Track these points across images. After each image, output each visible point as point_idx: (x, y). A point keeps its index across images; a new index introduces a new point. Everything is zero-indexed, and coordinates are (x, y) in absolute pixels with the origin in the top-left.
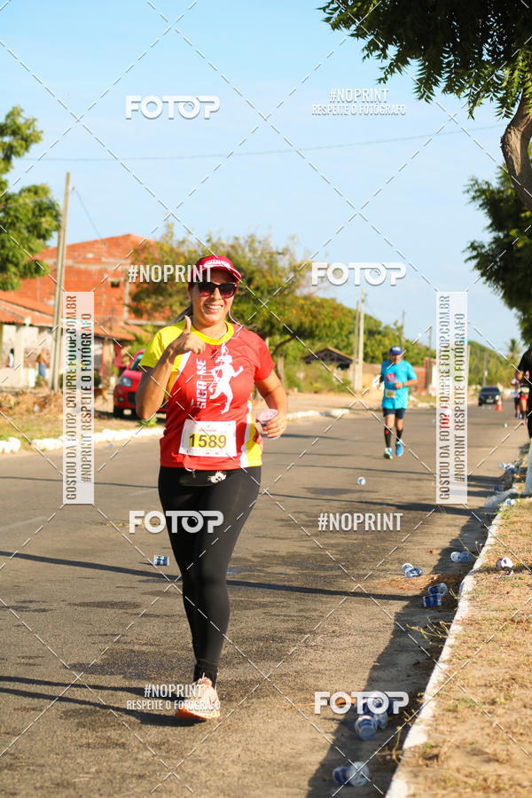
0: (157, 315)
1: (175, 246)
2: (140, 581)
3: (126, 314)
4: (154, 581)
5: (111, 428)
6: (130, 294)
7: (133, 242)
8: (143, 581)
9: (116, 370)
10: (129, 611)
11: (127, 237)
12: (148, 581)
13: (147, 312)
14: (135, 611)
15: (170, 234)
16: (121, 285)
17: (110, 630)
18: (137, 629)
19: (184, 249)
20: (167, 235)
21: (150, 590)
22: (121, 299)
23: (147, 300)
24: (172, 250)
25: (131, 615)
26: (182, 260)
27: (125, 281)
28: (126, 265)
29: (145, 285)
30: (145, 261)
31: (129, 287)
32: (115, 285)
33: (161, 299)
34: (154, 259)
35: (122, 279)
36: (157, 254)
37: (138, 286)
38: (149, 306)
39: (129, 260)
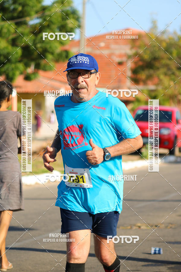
0: (149, 82)
2: (143, 266)
6: (131, 69)
13: (143, 80)
16: (124, 64)
19: (165, 36)
23: (142, 73)
24: (157, 38)
26: (164, 45)
27: (127, 61)
28: (127, 50)
29: (140, 63)
30: (139, 47)
31: (130, 65)
32: (120, 64)
33: (151, 71)
34: (145, 45)
35: (124, 59)
36: (147, 41)
37: (136, 63)
38: (144, 77)
39: (129, 46)
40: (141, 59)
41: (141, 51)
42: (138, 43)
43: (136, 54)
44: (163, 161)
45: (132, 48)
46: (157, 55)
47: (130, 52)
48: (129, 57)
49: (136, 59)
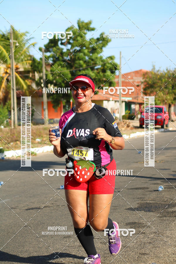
0: (152, 95)
1: (156, 72)
2: (149, 180)
3: (142, 95)
4: (153, 180)
5: (139, 131)
6: (143, 88)
7: (143, 72)
8: (150, 180)
9: (140, 113)
10: (146, 190)
11: (141, 70)
12: (151, 180)
13: (148, 94)
14: (148, 190)
15: (154, 68)
16: (140, 86)
17: (140, 197)
18: (148, 196)
19: (159, 73)
20: (153, 69)
21: (153, 183)
22: (140, 90)
23: (148, 90)
24: (155, 74)
25: (147, 191)
26: (159, 77)
27: (141, 85)
28: (141, 79)
29: (147, 86)
30: (147, 78)
31: (142, 86)
32: (138, 86)
33: (153, 89)
34: (150, 77)
35: (140, 84)
36: (150, 75)
37: (145, 85)
38: (149, 92)
39: (142, 78)
40: (148, 84)
41: (147, 80)
42: (146, 76)
43: (145, 81)
44: (158, 131)
45: (143, 79)
46: (155, 82)
47: (143, 80)
48: (142, 83)
49: (145, 84)
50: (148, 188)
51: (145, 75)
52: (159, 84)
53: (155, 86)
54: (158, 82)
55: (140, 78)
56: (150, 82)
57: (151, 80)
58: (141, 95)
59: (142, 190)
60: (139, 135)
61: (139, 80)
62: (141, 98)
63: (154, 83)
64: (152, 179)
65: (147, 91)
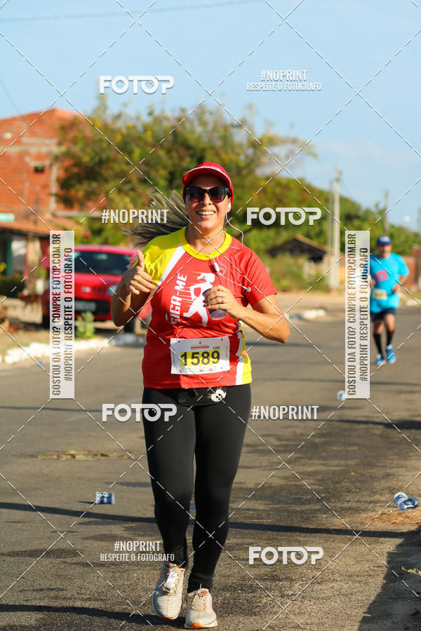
0: (90, 204)
1: (109, 120)
2: (80, 524)
3: (53, 204)
4: (96, 523)
5: (40, 341)
6: (58, 180)
7: (60, 119)
8: (84, 524)
9: (43, 272)
10: (68, 560)
11: (51, 112)
12: (90, 523)
13: (78, 200)
14: (75, 560)
15: (102, 107)
16: (47, 171)
17: (45, 584)
18: (78, 582)
19: (120, 124)
20: (99, 109)
21: (92, 534)
22: (46, 186)
23: (78, 187)
24: (106, 128)
25: (71, 564)
26: (119, 138)
27: (51, 165)
28: (51, 146)
29: (75, 170)
30: (75, 141)
31: (55, 173)
32: (39, 171)
33: (94, 185)
34: (84, 137)
35: (47, 163)
36: (88, 132)
37: (67, 170)
38: (81, 194)
39: (55, 141)
40: (78, 164)
41: (76, 149)
42: (72, 134)
43: (67, 155)
44: (113, 342)
45: (60, 144)
46: (104, 157)
47: (54, 148)
48: (57, 158)
49: (68, 163)
50: (74, 553)
51: (68, 128)
52: (117, 167)
53: (106, 173)
54: (115, 160)
55: (47, 141)
56: (86, 159)
57: (89, 150)
58: (47, 204)
59: (53, 560)
60: (39, 355)
61: (44, 150)
62: (48, 216)
63: (101, 162)
64: (93, 519)
65: (73, 192)
